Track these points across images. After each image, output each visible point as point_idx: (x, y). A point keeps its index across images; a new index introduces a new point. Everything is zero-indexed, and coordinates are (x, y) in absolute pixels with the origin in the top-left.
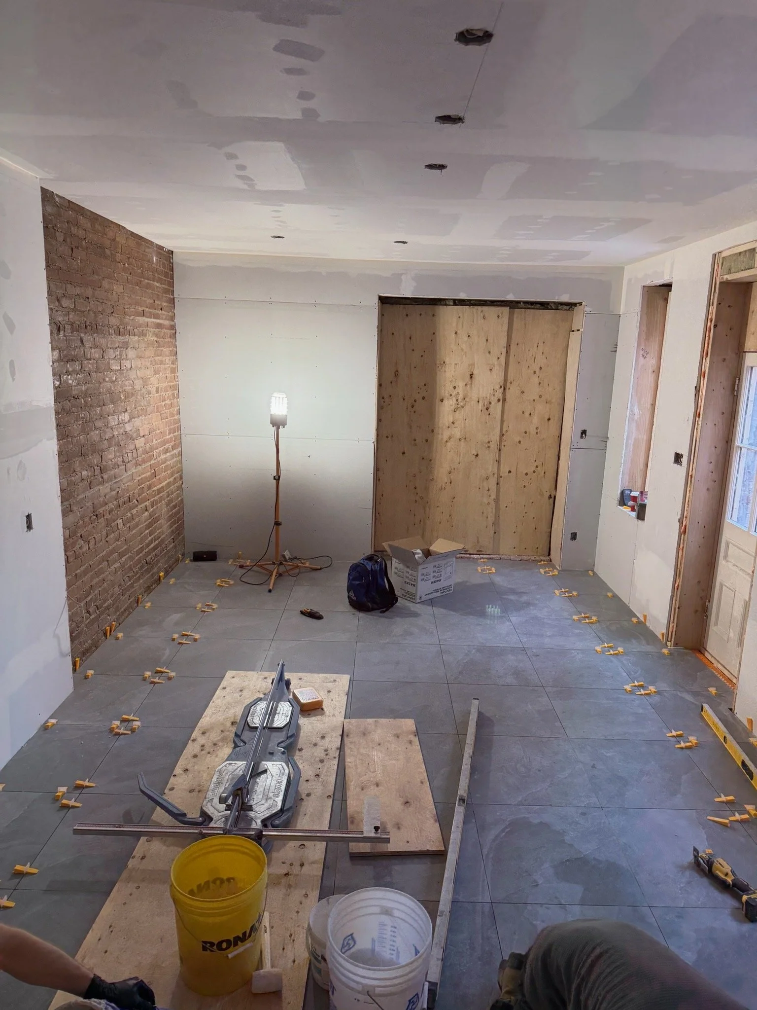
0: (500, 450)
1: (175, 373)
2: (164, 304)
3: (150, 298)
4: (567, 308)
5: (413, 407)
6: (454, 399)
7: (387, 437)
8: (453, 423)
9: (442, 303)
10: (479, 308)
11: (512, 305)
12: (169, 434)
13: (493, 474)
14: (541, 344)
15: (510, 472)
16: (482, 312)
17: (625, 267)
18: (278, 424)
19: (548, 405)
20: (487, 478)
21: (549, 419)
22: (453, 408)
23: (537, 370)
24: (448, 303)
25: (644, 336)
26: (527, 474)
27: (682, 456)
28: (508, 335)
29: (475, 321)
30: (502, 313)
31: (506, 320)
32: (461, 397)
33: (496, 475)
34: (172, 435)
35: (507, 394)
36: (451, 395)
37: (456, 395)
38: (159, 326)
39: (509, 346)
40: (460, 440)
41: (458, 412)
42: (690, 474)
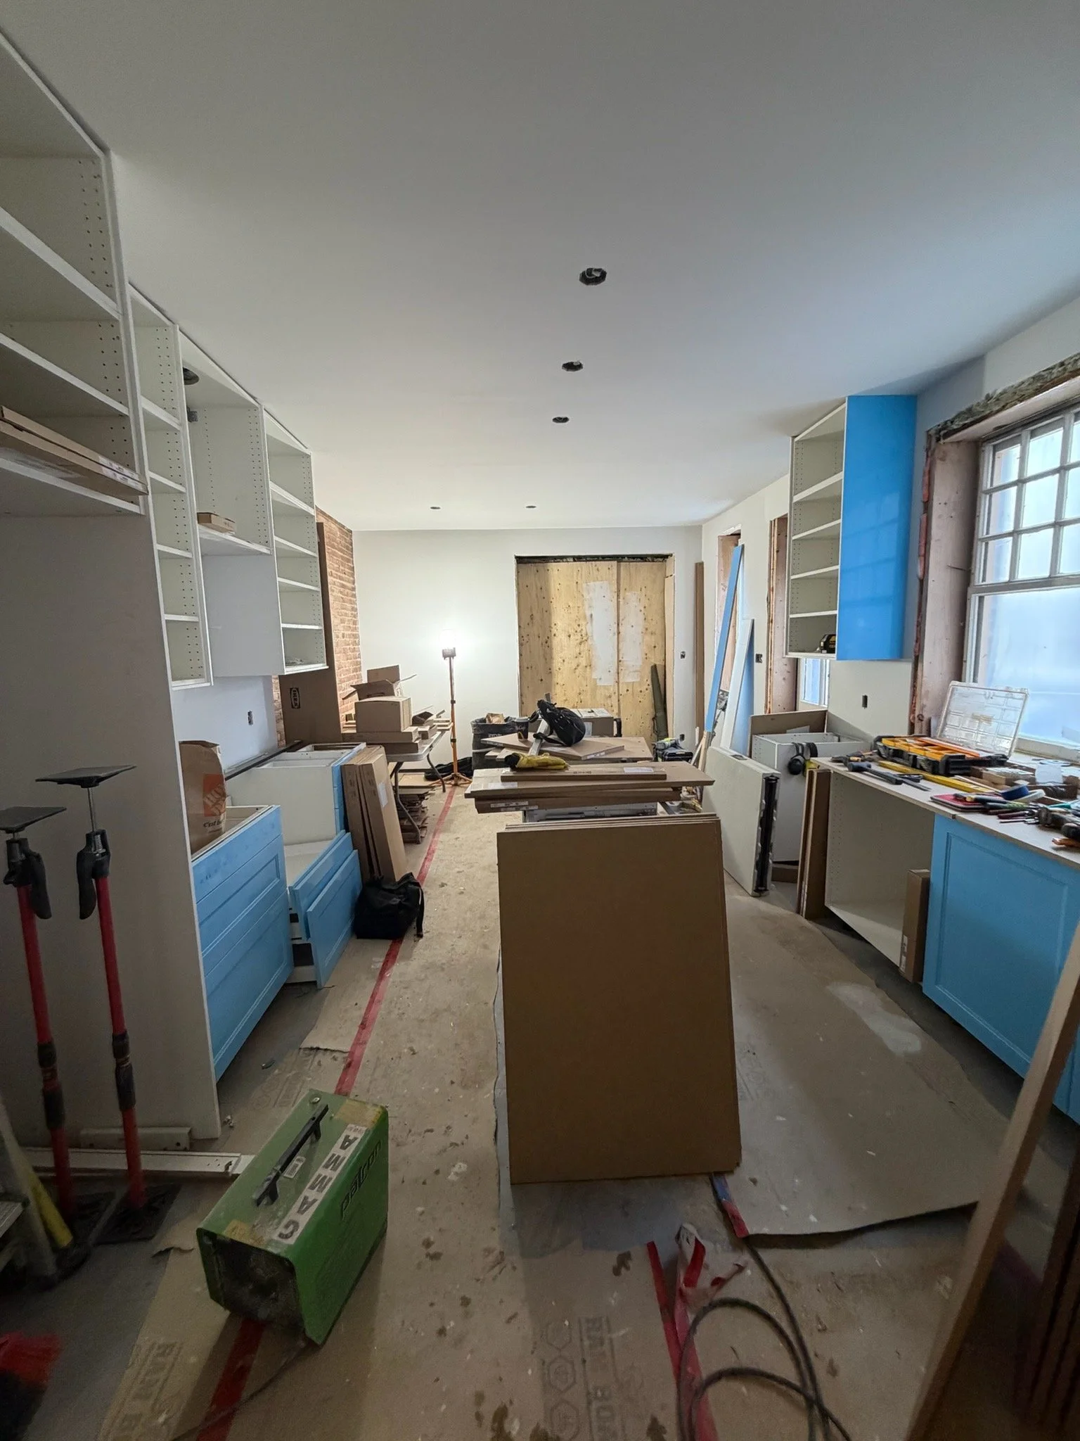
0: (618, 673)
1: (356, 625)
2: (347, 570)
3: (337, 564)
4: (661, 560)
5: (546, 642)
6: (579, 634)
7: (528, 668)
8: (580, 654)
9: (564, 560)
10: (593, 562)
11: (618, 558)
12: (353, 672)
13: (615, 693)
14: (643, 588)
15: (628, 690)
16: (596, 566)
17: (703, 525)
18: (449, 655)
19: (653, 637)
20: (610, 697)
21: (655, 647)
22: (578, 641)
23: (642, 609)
24: (568, 560)
25: (722, 573)
26: (641, 691)
27: (761, 655)
28: (617, 583)
29: (591, 572)
30: (612, 566)
31: (615, 571)
32: (584, 633)
33: (617, 694)
34: (355, 673)
35: (620, 628)
36: (576, 632)
37: (580, 632)
38: (343, 586)
39: (619, 591)
40: (586, 667)
41: (582, 645)
42: (769, 667)
